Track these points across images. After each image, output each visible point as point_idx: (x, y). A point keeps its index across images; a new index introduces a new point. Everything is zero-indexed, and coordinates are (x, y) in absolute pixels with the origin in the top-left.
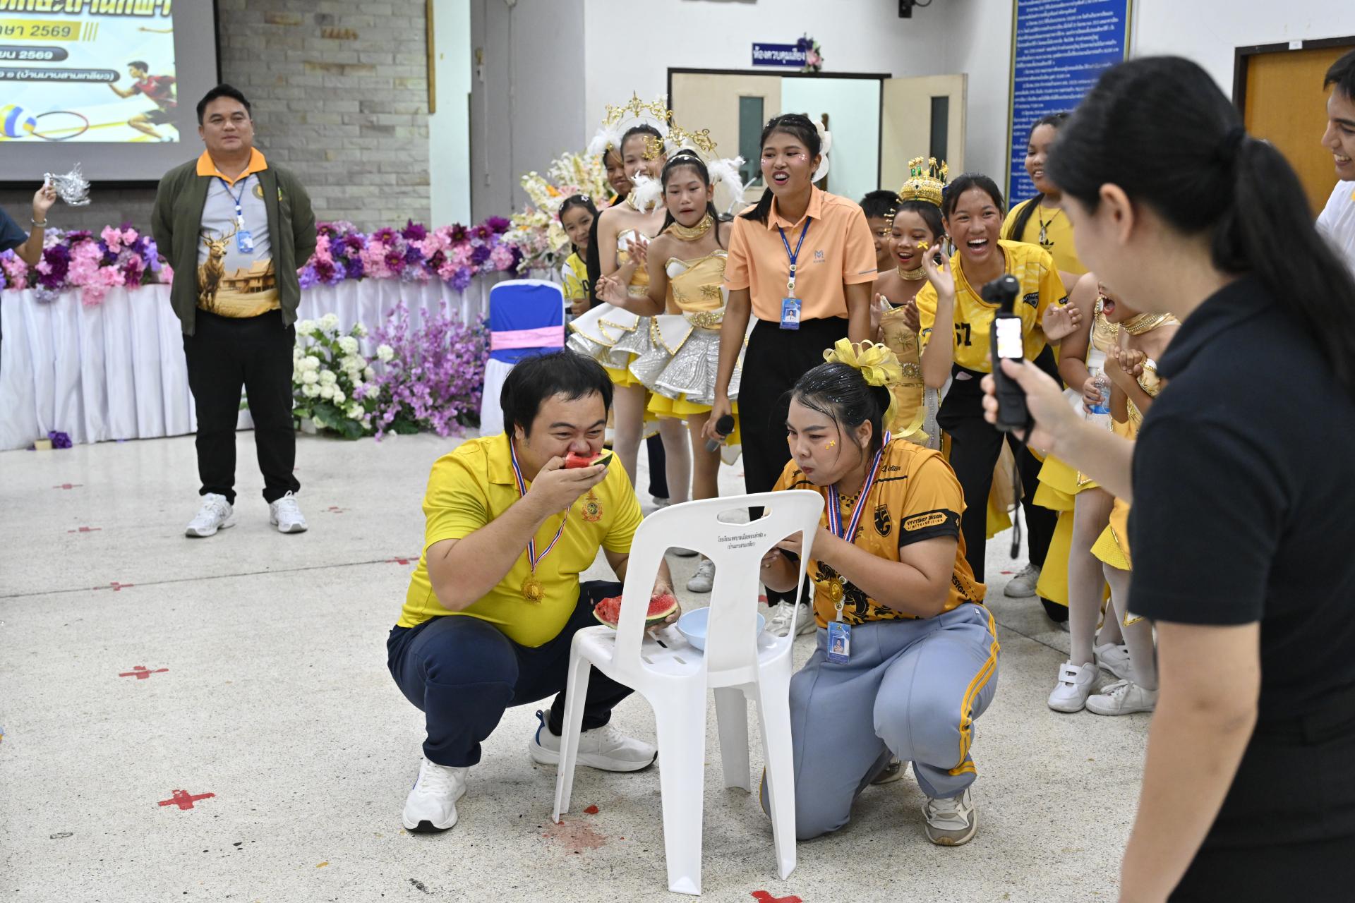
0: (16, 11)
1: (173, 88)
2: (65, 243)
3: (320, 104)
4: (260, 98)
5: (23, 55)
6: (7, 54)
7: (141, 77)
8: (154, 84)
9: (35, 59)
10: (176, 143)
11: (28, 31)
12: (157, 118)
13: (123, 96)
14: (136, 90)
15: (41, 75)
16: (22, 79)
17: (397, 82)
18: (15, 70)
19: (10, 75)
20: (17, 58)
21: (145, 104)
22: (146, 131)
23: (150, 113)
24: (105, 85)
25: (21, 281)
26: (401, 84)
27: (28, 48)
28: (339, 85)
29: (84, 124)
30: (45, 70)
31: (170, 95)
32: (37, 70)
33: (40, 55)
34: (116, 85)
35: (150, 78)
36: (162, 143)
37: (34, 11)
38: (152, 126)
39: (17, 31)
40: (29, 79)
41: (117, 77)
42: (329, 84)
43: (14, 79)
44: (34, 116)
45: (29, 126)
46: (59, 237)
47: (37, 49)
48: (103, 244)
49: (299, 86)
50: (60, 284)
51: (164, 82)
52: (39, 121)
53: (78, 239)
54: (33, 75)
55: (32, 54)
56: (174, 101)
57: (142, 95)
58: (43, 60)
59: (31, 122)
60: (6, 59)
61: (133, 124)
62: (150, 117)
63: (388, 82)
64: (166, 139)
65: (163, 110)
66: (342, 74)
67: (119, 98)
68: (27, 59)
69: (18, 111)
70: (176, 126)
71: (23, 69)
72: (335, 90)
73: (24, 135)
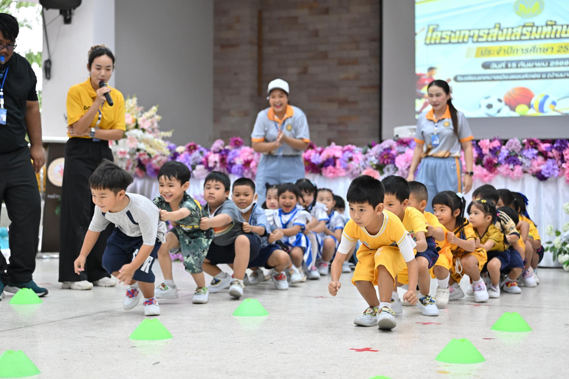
0: (550, 38)
5: (552, 64)
6: (543, 64)
9: (559, 66)
11: (556, 49)
15: (561, 75)
16: (550, 78)
18: (546, 73)
19: (544, 76)
20: (549, 66)
27: (555, 60)
30: (563, 72)
32: (559, 73)
33: (561, 63)
37: (561, 38)
39: (550, 50)
40: (555, 78)
43: (546, 78)
44: (555, 99)
45: (553, 106)
47: (559, 60)
52: (558, 103)
54: (557, 75)
55: (557, 63)
58: (564, 66)
59: (554, 103)
60: (543, 67)
68: (554, 66)
69: (546, 97)
71: (551, 73)
73: (549, 111)
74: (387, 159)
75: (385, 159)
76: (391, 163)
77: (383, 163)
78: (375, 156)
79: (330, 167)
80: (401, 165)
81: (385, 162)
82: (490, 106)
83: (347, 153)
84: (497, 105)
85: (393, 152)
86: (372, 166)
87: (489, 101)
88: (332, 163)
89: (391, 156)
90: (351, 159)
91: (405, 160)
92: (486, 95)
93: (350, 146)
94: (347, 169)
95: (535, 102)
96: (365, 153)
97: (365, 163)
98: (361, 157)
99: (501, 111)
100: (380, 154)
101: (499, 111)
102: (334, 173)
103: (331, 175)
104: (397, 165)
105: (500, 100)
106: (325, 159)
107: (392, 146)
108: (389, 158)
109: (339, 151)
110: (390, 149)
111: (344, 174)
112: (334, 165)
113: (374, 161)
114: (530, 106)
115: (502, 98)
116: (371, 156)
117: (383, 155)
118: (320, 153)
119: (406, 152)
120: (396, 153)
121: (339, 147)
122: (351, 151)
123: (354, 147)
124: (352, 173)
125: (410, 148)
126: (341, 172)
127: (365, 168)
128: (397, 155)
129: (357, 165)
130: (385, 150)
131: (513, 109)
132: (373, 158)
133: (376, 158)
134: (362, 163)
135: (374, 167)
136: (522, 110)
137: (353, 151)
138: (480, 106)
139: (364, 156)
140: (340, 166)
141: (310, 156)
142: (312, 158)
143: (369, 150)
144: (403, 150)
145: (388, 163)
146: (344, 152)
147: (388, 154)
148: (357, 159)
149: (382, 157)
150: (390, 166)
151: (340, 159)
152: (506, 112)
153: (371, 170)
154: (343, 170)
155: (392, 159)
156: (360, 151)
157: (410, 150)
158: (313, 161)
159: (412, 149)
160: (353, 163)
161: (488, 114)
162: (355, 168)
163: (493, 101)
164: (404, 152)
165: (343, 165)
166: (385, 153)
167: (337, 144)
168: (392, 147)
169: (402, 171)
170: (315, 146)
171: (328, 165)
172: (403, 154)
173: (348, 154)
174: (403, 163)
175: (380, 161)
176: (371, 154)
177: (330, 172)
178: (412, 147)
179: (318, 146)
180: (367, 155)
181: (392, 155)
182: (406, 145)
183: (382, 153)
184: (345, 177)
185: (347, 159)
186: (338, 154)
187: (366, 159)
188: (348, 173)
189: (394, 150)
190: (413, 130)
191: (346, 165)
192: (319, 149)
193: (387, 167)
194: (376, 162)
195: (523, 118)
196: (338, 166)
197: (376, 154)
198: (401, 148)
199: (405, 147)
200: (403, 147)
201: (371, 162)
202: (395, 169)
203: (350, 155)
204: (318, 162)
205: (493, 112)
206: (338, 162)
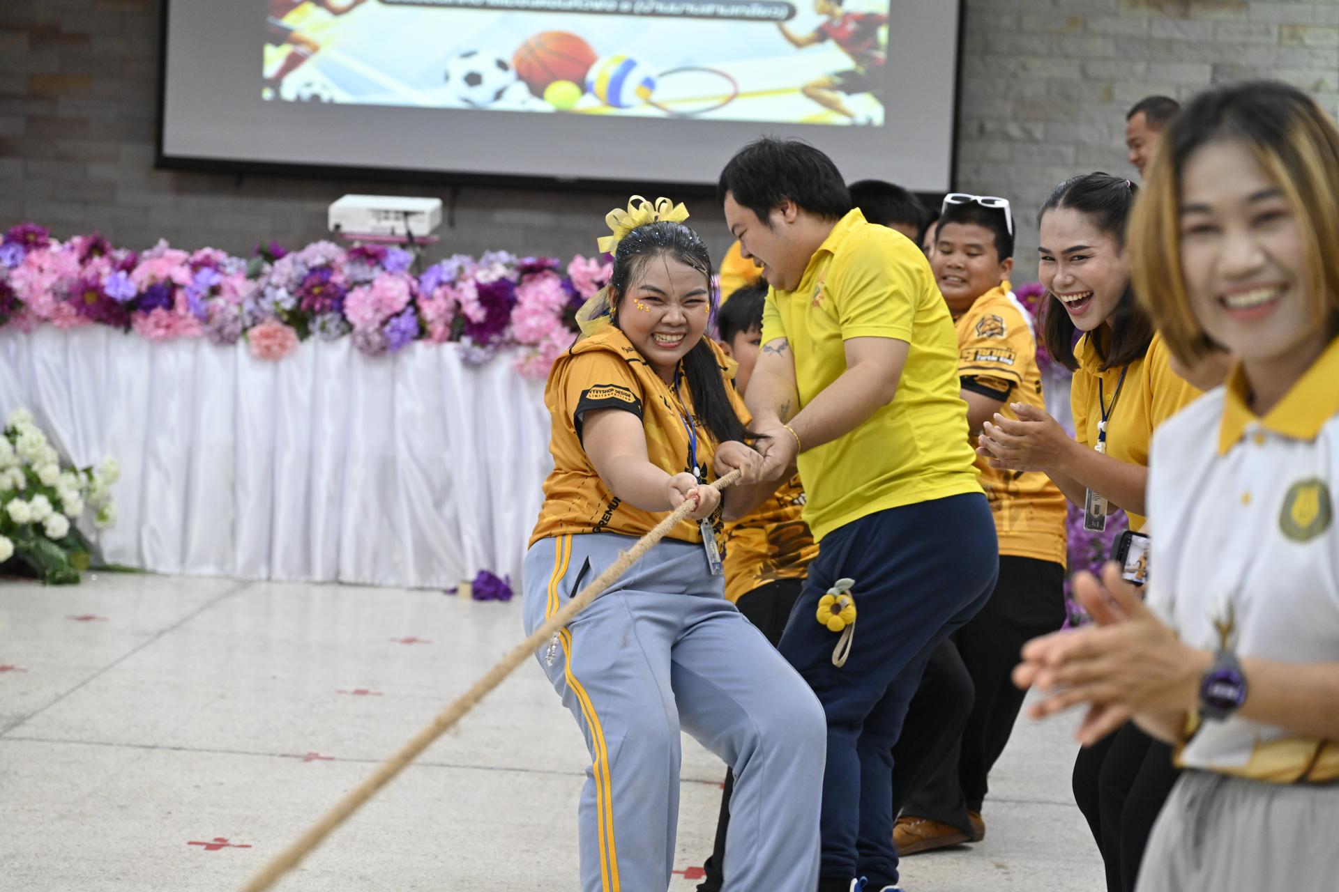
1: (883, 34)
2: (513, 276)
3: (1140, 67)
4: (1034, 54)
7: (831, 14)
8: (851, 26)
10: (877, 129)
12: (850, 83)
13: (798, 44)
14: (821, 35)
15: (673, 8)
16: (643, 14)
17: (1286, 32)
19: (625, 6)
21: (835, 59)
22: (830, 105)
23: (841, 74)
24: (771, 27)
25: (439, 329)
26: (1293, 36)
28: (1178, 35)
29: (728, 89)
31: (876, 46)
34: (791, 26)
35: (847, 17)
36: (854, 129)
38: (841, 97)
40: (654, 13)
41: (792, 13)
42: (1159, 33)
43: (631, 13)
44: (652, 73)
45: (645, 90)
46: (508, 266)
48: (567, 284)
49: (1104, 35)
50: (495, 338)
51: (868, 23)
52: (661, 84)
53: (532, 272)
54: (660, 7)
56: (881, 55)
57: (830, 45)
59: (649, 84)
61: (810, 93)
62: (838, 81)
63: (1268, 32)
64: (861, 120)
65: (861, 70)
66: (1185, 15)
67: (790, 47)
69: (629, 65)
70: (880, 98)
72: (1169, 44)
73: (635, 105)
74: (320, 299)
75: (315, 297)
76: (331, 309)
77: (311, 307)
78: (286, 286)
79: (159, 312)
80: (362, 318)
81: (317, 306)
82: (473, 79)
83: (205, 272)
84: (494, 78)
85: (338, 279)
86: (277, 316)
87: (472, 65)
88: (165, 300)
89: (332, 290)
90: (215, 291)
91: (373, 304)
92: (466, 49)
93: (208, 251)
94: (206, 319)
95: (599, 75)
96: (255, 275)
97: (257, 303)
98: (245, 288)
99: (507, 95)
100: (300, 281)
101: (499, 95)
102: (168, 327)
103: (161, 332)
104: (351, 317)
105: (502, 65)
106: (144, 289)
107: (333, 261)
108: (325, 295)
109: (182, 265)
110: (328, 268)
111: (197, 331)
112: (170, 305)
113: (283, 300)
114: (584, 88)
115: (508, 58)
116: (277, 287)
117: (308, 285)
118: (129, 267)
119: (377, 283)
120: (346, 282)
121: (181, 255)
122: (216, 267)
123: (221, 256)
124: (220, 330)
125: (384, 269)
126: (190, 326)
127: (256, 321)
128: (350, 290)
129: (234, 310)
130: (313, 270)
131: (537, 91)
132: (282, 293)
133: (290, 293)
134: (249, 305)
135: (285, 317)
136: (561, 96)
137: (221, 268)
138: (447, 78)
139: (252, 286)
140: (188, 309)
141: (98, 275)
142: (105, 281)
143: (267, 268)
144: (368, 277)
145: (323, 311)
146: (196, 267)
147: (324, 283)
148: (234, 291)
149: (308, 292)
150: (331, 318)
151: (186, 291)
152: (518, 98)
153: (277, 325)
154: (195, 322)
155: (337, 300)
156: (239, 269)
157: (385, 275)
158: (110, 292)
159: (391, 274)
160: (220, 301)
161: (466, 101)
162: (230, 317)
163: (483, 64)
164: (369, 282)
165: (196, 306)
166: (315, 280)
167: (174, 246)
168: (334, 265)
169: (366, 335)
170: (108, 245)
171: (154, 306)
172: (367, 288)
173: (207, 277)
174: (369, 313)
175: (300, 300)
176: (275, 279)
177: (157, 325)
178: (389, 268)
179: (117, 247)
180: (262, 281)
181: (335, 285)
182: (373, 261)
183: (305, 279)
184: (196, 339)
185: (204, 292)
186: (181, 275)
187: (261, 294)
188: (208, 328)
189: (341, 271)
190: (383, 215)
191: (203, 307)
192: (121, 255)
193: (319, 320)
194: (289, 304)
195: (563, 118)
196: (180, 310)
197: (290, 280)
198: (362, 272)
199: (372, 266)
200: (367, 268)
201: (277, 303)
202: (343, 326)
203: (216, 279)
204: (124, 296)
205: (481, 96)
206: (179, 296)
